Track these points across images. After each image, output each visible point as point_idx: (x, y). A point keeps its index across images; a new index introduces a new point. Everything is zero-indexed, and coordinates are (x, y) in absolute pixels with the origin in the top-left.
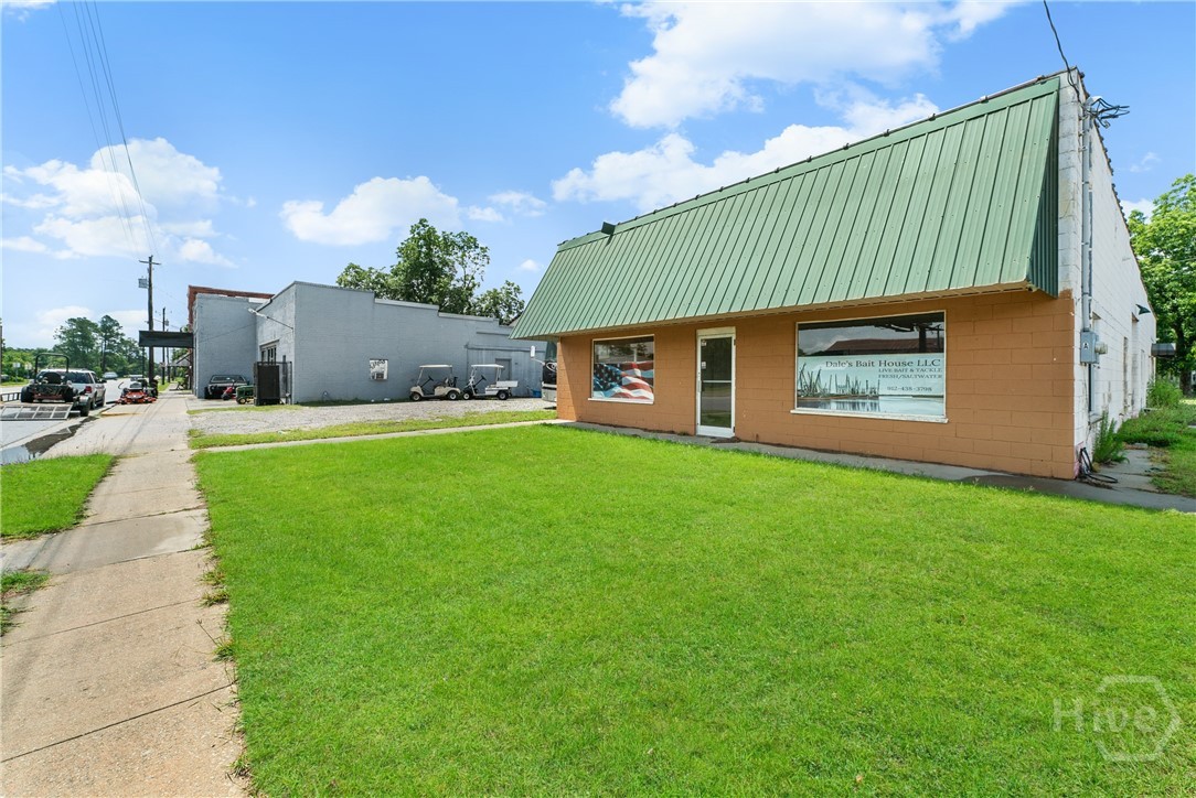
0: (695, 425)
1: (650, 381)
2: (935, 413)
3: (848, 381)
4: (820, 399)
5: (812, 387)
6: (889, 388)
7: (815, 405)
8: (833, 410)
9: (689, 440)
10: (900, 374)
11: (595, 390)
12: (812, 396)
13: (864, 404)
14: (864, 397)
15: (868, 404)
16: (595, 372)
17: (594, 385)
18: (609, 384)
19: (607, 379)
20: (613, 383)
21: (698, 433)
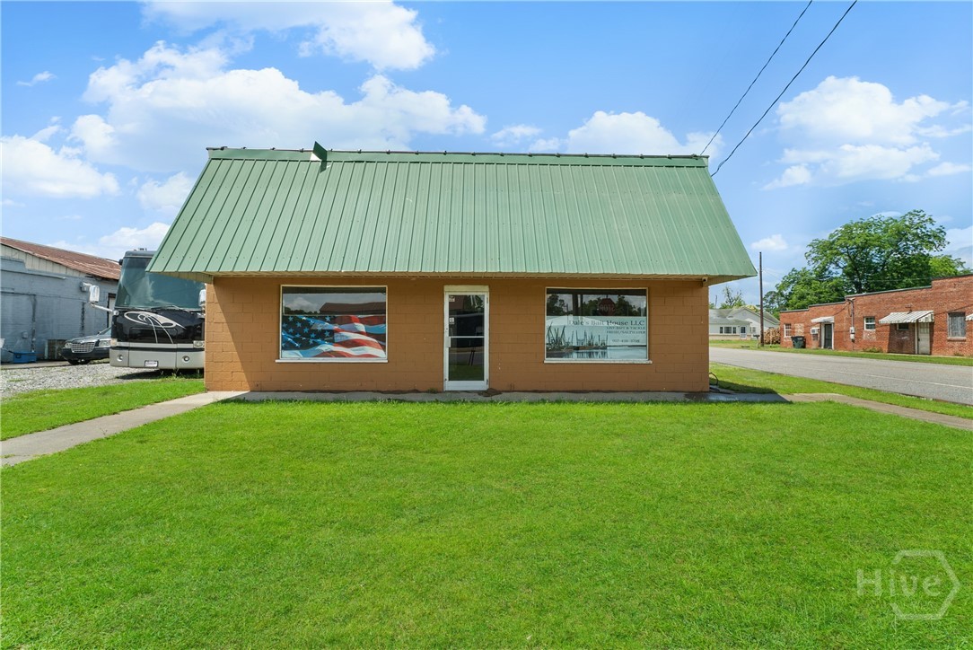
0: (442, 381)
1: (380, 338)
2: (640, 357)
3: (585, 335)
4: (564, 351)
5: (558, 341)
6: (614, 341)
7: (561, 356)
8: (575, 359)
9: (437, 396)
10: (620, 330)
11: (284, 348)
12: (558, 349)
13: (597, 353)
14: (597, 348)
15: (600, 353)
16: (285, 325)
17: (283, 342)
18: (311, 341)
19: (308, 336)
20: (319, 340)
21: (447, 389)
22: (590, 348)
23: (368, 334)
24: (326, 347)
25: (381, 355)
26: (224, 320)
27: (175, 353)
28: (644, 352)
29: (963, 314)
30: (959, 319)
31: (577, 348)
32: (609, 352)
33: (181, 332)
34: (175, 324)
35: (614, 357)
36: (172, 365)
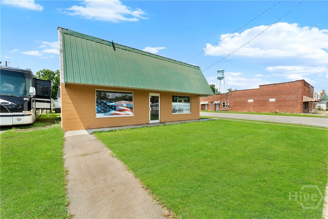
0: (149, 121)
1: (131, 108)
3: (179, 107)
4: (175, 111)
6: (184, 108)
8: (177, 113)
9: (148, 125)
11: (97, 113)
14: (182, 110)
15: (182, 112)
16: (97, 104)
17: (97, 110)
18: (107, 110)
19: (106, 108)
20: (111, 110)
21: (150, 123)
22: (180, 110)
23: (127, 107)
24: (113, 112)
25: (131, 114)
26: (71, 102)
27: (11, 117)
28: (189, 111)
29: (213, 102)
30: (212, 103)
31: (178, 110)
32: (184, 111)
33: (14, 107)
34: (10, 103)
35: (185, 112)
36: (10, 123)
